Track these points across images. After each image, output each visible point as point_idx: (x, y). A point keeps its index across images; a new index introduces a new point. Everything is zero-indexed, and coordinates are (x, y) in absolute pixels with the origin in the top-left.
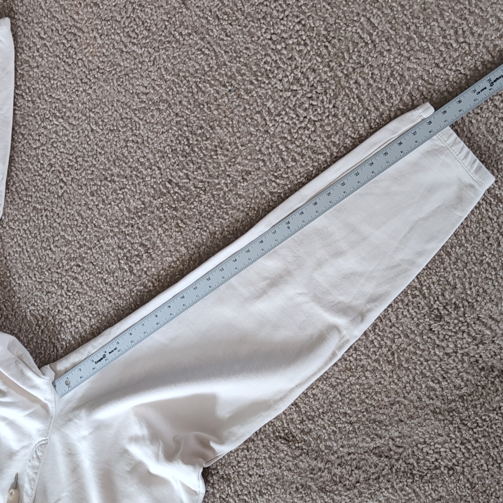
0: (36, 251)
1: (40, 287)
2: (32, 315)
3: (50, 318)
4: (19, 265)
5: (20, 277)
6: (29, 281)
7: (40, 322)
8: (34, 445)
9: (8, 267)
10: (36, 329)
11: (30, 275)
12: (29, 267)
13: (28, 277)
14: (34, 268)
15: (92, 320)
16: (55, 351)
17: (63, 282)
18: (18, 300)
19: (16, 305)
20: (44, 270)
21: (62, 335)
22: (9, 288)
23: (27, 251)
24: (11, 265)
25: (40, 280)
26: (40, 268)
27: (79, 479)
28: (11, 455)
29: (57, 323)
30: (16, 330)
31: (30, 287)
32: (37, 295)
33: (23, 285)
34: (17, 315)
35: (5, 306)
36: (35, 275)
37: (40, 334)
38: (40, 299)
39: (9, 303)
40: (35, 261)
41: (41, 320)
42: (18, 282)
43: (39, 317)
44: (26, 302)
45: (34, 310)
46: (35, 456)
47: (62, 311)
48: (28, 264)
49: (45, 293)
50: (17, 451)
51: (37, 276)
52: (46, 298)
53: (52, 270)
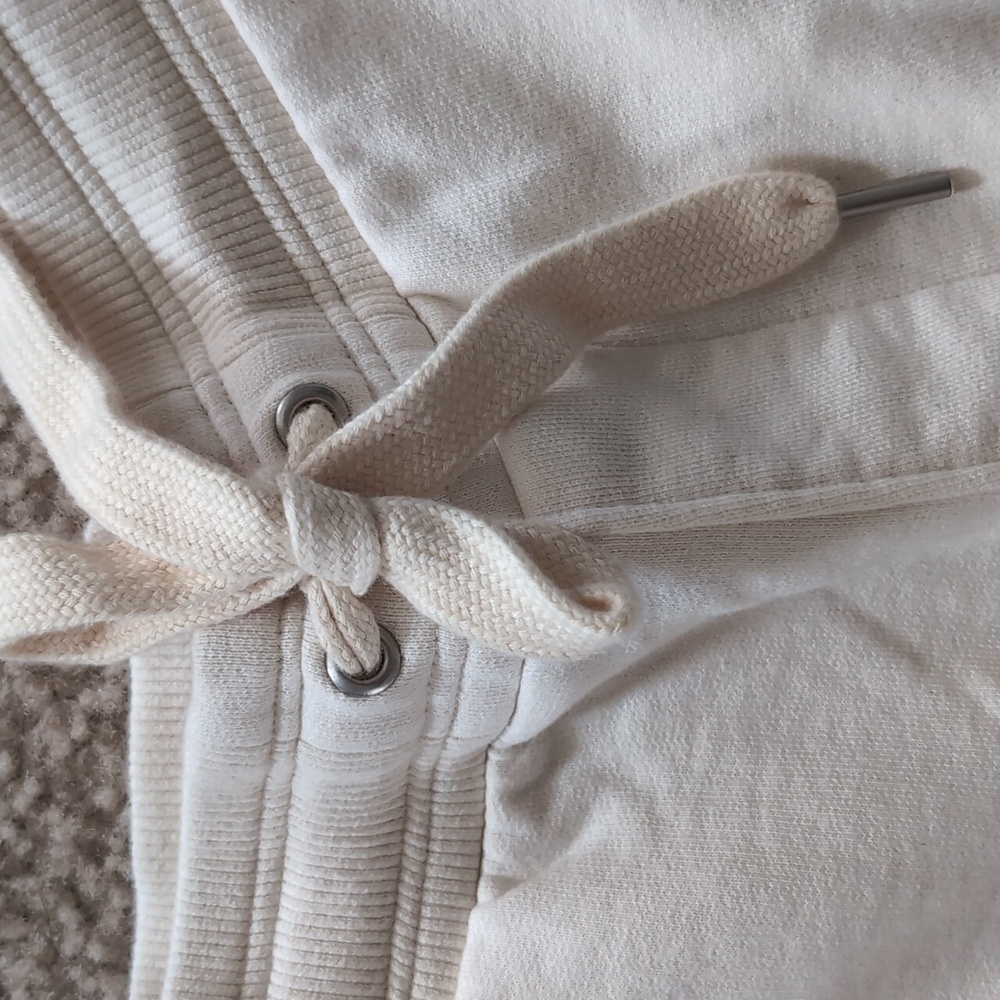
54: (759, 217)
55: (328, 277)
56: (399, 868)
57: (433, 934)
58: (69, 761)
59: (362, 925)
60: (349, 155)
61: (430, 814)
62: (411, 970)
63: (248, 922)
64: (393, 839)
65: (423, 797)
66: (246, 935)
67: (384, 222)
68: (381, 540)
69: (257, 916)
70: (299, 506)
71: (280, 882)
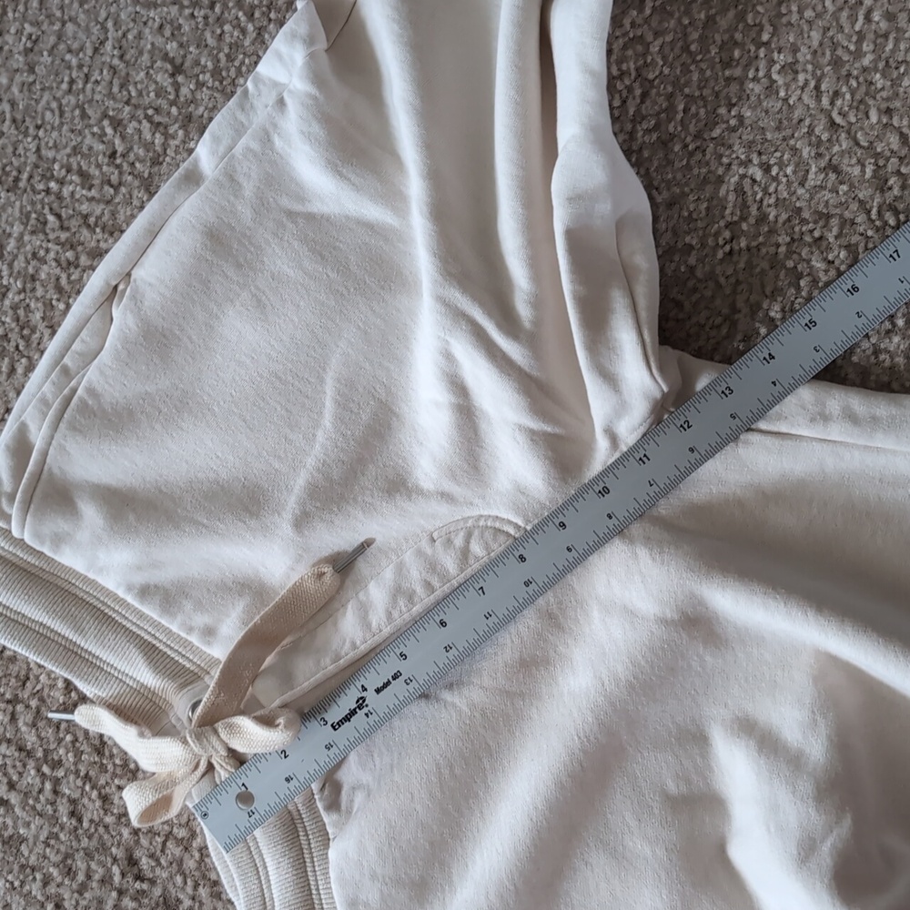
0: (891, 37)
1: (825, 137)
2: (740, 191)
3: (783, 239)
4: (816, 36)
5: (791, 69)
6: (806, 98)
7: (744, 226)
8: (476, 513)
9: (780, 15)
10: (717, 234)
11: (823, 87)
12: (836, 63)
13: (812, 84)
14: (849, 75)
15: (896, 339)
16: (724, 331)
17: (898, 173)
18: (733, 122)
19: (716, 132)
20: (871, 102)
21: (777, 307)
22: (737, 72)
23: (868, 18)
24: (795, 18)
25: (838, 120)
26: (863, 89)
27: (522, 695)
28: (398, 486)
29: (790, 264)
30: (665, 194)
31: (797, 114)
32: (794, 150)
33: (782, 94)
34: (699, 156)
35: (685, 111)
36: (836, 94)
37: (720, 254)
38: (797, 165)
39: (702, 111)
40: (866, 61)
41: (752, 221)
42: (775, 77)
43: (754, 211)
44: (749, 145)
45: (754, 181)
46: (459, 541)
47: (829, 248)
48: (839, 52)
49: (823, 163)
50: (420, 492)
51: (839, 102)
52: (814, 178)
53: (896, 122)
54: (311, 585)
55: (202, 669)
56: (302, 849)
57: (319, 866)
58: (198, 868)
59: (295, 872)
60: (190, 630)
61: (305, 827)
62: (316, 880)
63: (262, 890)
64: (295, 840)
65: (300, 821)
66: (263, 895)
67: (209, 643)
68: (219, 736)
69: (264, 887)
70: (191, 737)
71: (267, 872)
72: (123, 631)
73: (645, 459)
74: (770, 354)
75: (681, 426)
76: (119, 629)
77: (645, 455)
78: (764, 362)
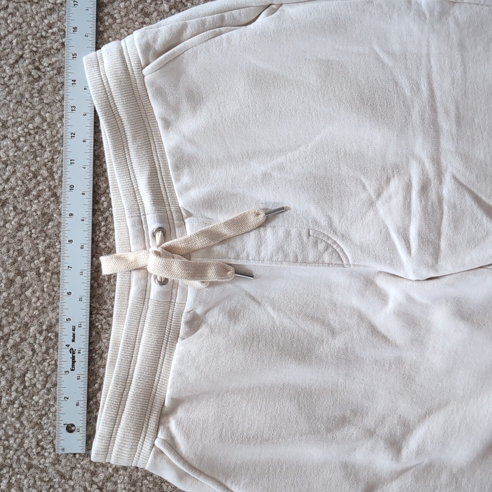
72: (150, 155)
73: (72, 162)
74: (73, 81)
75: (72, 137)
76: (150, 152)
77: (71, 160)
78: (74, 85)
